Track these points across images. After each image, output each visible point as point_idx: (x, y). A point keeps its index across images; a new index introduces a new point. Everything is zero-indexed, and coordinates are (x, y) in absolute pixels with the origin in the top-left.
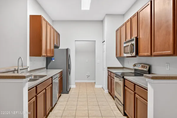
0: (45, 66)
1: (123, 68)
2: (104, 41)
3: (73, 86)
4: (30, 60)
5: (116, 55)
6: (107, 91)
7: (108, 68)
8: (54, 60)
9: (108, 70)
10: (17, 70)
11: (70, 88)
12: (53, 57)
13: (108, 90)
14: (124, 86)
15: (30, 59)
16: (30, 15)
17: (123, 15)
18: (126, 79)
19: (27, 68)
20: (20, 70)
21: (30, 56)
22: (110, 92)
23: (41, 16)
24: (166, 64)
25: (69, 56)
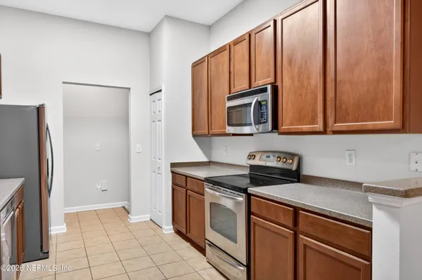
1: (209, 163)
2: (161, 91)
3: (57, 228)
5: (193, 130)
6: (170, 230)
7: (173, 165)
9: (172, 172)
13: (172, 227)
14: (249, 213)
17: (209, 28)
18: (254, 195)
22: (184, 231)
24: (348, 153)
25: (47, 129)
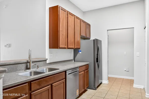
0: (72, 58)
4: (50, 53)
8: (80, 53)
10: (29, 62)
11: (101, 83)
12: (79, 49)
15: (50, 51)
16: (49, 8)
19: (46, 61)
20: (32, 62)
21: (50, 48)
23: (58, 6)
